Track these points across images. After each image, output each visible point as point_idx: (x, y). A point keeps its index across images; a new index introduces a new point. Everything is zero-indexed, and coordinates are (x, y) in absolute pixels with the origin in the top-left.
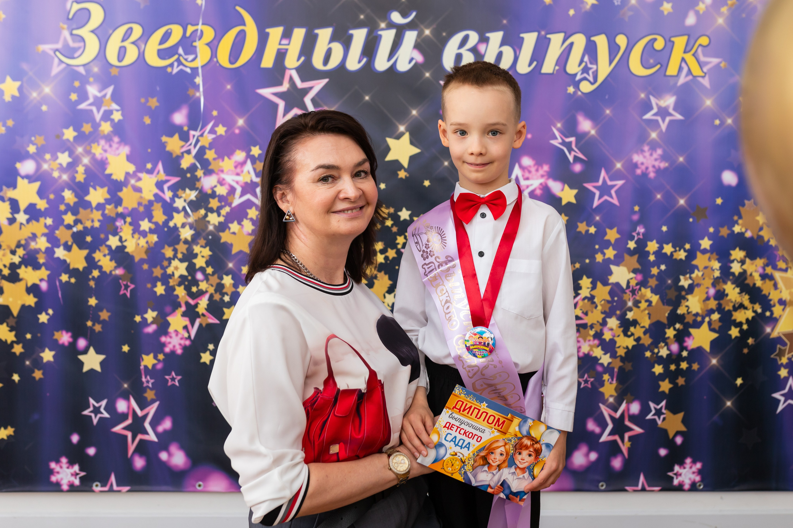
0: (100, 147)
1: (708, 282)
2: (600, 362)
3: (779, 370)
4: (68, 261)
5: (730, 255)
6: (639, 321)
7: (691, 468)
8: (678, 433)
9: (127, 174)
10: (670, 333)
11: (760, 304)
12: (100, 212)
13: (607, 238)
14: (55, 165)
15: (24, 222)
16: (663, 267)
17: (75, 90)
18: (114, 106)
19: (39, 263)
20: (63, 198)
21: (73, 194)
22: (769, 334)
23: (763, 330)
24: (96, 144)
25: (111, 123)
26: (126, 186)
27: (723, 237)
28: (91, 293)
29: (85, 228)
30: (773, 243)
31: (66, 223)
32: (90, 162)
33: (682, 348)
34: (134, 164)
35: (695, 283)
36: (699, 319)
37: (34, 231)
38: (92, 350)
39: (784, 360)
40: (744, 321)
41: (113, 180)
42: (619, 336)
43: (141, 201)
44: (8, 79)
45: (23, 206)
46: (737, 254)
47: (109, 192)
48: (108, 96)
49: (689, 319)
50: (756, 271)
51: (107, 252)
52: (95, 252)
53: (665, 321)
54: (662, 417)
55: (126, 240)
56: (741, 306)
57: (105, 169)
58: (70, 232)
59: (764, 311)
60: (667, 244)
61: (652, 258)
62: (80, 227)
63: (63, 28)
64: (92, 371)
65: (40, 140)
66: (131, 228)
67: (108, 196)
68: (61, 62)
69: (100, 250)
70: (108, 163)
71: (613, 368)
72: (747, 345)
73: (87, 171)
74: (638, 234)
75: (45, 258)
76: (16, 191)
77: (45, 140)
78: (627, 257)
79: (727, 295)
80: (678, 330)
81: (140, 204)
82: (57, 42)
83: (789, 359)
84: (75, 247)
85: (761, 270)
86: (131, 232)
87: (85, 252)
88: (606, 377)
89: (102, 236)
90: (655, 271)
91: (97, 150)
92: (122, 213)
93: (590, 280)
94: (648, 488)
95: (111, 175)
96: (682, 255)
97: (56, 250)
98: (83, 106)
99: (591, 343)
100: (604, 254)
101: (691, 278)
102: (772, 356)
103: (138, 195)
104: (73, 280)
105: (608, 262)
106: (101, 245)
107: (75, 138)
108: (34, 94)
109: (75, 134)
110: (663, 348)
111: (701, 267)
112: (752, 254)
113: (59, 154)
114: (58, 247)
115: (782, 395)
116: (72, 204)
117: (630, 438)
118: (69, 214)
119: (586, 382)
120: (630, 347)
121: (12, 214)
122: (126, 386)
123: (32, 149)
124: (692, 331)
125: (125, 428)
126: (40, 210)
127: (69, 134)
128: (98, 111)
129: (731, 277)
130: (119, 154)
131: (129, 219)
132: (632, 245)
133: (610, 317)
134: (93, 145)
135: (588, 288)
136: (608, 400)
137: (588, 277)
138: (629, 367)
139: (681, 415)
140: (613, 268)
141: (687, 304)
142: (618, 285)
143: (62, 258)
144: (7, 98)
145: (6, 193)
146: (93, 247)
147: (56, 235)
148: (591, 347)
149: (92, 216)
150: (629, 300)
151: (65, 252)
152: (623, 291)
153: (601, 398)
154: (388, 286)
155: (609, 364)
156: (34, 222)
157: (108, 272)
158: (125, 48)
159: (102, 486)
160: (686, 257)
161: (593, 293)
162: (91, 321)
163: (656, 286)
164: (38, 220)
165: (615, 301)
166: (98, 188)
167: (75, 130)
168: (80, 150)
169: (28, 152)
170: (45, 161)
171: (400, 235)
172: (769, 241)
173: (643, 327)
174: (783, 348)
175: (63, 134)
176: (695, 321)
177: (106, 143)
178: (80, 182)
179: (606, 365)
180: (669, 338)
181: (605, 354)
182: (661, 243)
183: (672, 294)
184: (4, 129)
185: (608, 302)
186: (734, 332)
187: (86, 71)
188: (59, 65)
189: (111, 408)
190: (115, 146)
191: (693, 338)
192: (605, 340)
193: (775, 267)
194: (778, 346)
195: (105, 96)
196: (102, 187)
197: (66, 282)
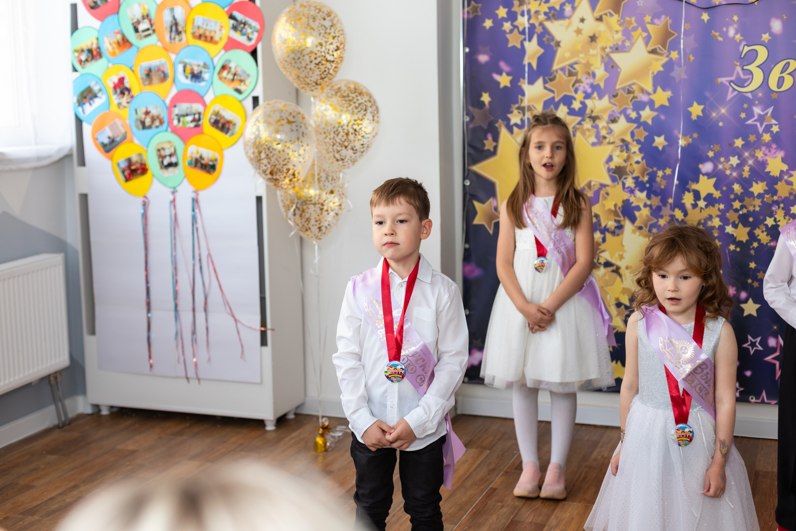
0: (762, 152)
4: (735, 235)
9: (782, 172)
12: (760, 200)
14: (727, 166)
15: (704, 207)
17: (744, 110)
18: (774, 122)
19: (714, 236)
20: (733, 189)
21: (741, 187)
24: (759, 150)
25: (770, 135)
26: (781, 181)
28: (751, 258)
29: (749, 211)
31: (734, 207)
32: (753, 163)
34: (787, 165)
37: (711, 213)
38: (750, 301)
41: (771, 176)
43: (792, 191)
44: (695, 104)
45: (703, 195)
47: (767, 185)
48: (769, 114)
51: (764, 229)
52: (755, 229)
55: (779, 221)
57: (765, 168)
58: (737, 215)
62: (745, 211)
63: (737, 65)
64: (750, 316)
65: (717, 148)
66: (784, 211)
67: (766, 188)
68: (734, 90)
69: (759, 228)
70: (768, 164)
73: (752, 169)
75: (718, 233)
76: (699, 184)
77: (721, 147)
81: (791, 194)
82: (732, 76)
84: (740, 226)
86: (784, 215)
87: (748, 229)
89: (761, 217)
91: (759, 155)
92: (776, 200)
95: (769, 172)
97: (727, 227)
98: (750, 122)
103: (790, 187)
104: (738, 249)
106: (760, 224)
107: (743, 145)
108: (714, 114)
109: (743, 142)
113: (731, 158)
114: (728, 225)
116: (739, 194)
118: (737, 201)
121: (695, 201)
122: (775, 327)
123: (711, 154)
125: (774, 358)
126: (715, 198)
127: (739, 143)
128: (761, 125)
130: (776, 157)
131: (782, 205)
134: (756, 151)
143: (730, 233)
144: (694, 117)
145: (691, 186)
146: (754, 226)
147: (727, 216)
149: (754, 203)
151: (733, 229)
156: (711, 207)
157: (765, 244)
158: (783, 77)
159: (756, 399)
162: (751, 279)
164: (713, 206)
166: (759, 182)
167: (743, 140)
168: (746, 154)
169: (708, 156)
170: (720, 163)
175: (734, 143)
177: (766, 149)
178: (746, 178)
184: (691, 140)
187: (753, 96)
188: (732, 92)
189: (764, 343)
190: (773, 151)
195: (767, 114)
196: (762, 181)
197: (733, 250)
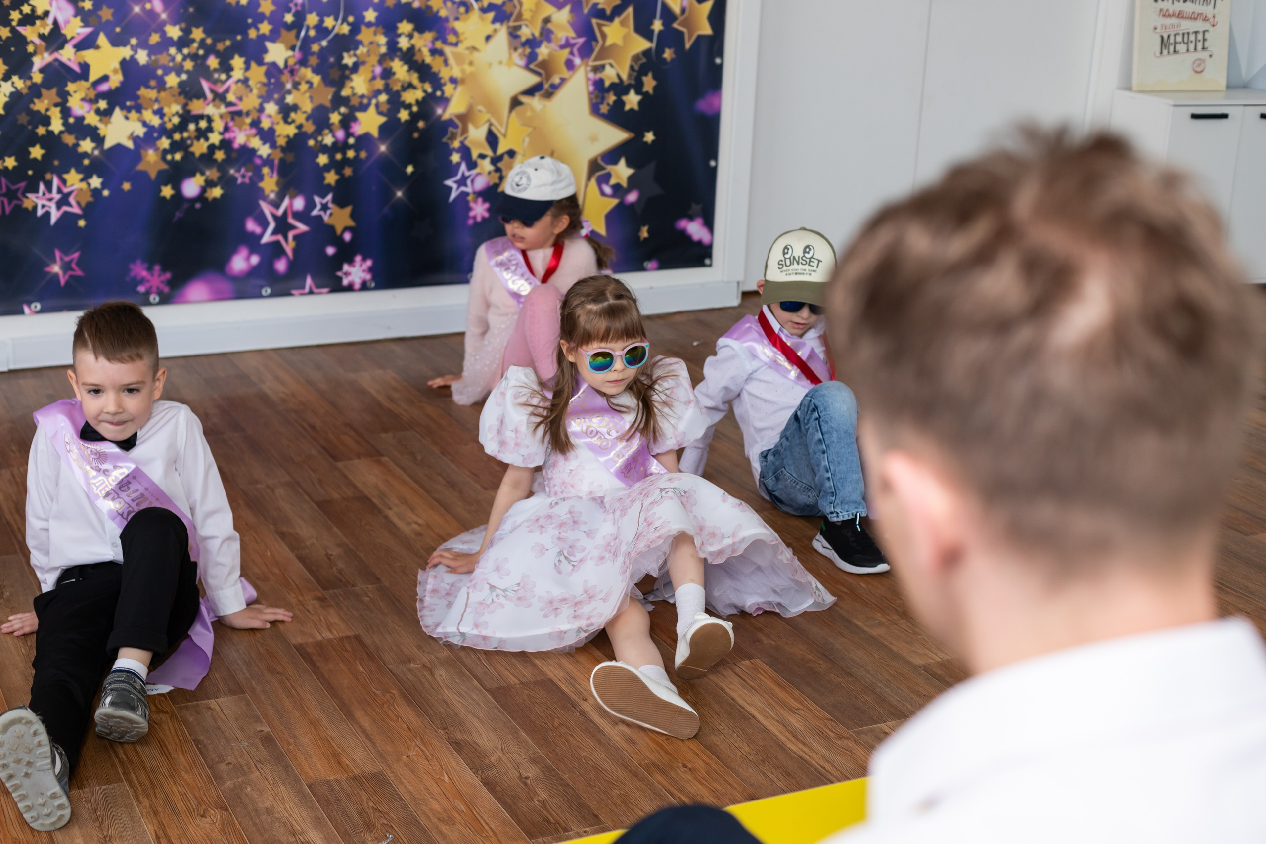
1: (374, 60)
2: (259, 153)
3: (451, 154)
5: (396, 28)
6: (300, 104)
7: (361, 265)
8: (346, 229)
10: (335, 118)
11: (431, 82)
13: (261, 10)
16: (324, 43)
22: (440, 116)
23: (433, 112)
27: (388, 8)
30: (443, 13)
33: (349, 134)
35: (361, 60)
36: (365, 101)
39: (456, 144)
40: (413, 101)
42: (278, 123)
46: (405, 27)
49: (355, 102)
50: (425, 46)
53: (328, 104)
54: (329, 212)
56: (410, 86)
59: (435, 90)
60: (329, 16)
61: (312, 33)
71: (273, 161)
72: (417, 129)
74: (296, 5)
78: (284, 32)
79: (394, 74)
80: (343, 115)
83: (462, 143)
85: (430, 45)
88: (266, 170)
90: (315, 48)
93: (242, 60)
94: (315, 290)
96: (345, 29)
99: (248, 132)
100: (258, 29)
101: (355, 55)
102: (444, 140)
105: (262, 38)
110: (327, 135)
111: (366, 42)
112: (420, 28)
115: (456, 182)
117: (295, 238)
119: (243, 176)
120: (291, 135)
124: (359, 115)
129: (398, 54)
132: (289, 18)
133: (268, 102)
135: (241, 69)
136: (268, 196)
137: (241, 56)
138: (290, 158)
139: (348, 210)
140: (269, 45)
141: (353, 84)
142: (274, 65)
148: (248, 137)
150: (287, 81)
152: (280, 71)
153: (260, 194)
154: (3, 71)
155: (269, 155)
160: (350, 31)
161: (248, 74)
163: (318, 65)
165: (273, 84)
171: (14, 10)
172: (438, 12)
173: (305, 112)
174: (455, 130)
176: (361, 104)
179: (265, 155)
180: (333, 124)
181: (264, 144)
182: (322, 15)
183: (335, 74)
185: (264, 84)
186: (404, 115)
191: (360, 123)
192: (262, 129)
193: (445, 42)
194: (451, 129)
